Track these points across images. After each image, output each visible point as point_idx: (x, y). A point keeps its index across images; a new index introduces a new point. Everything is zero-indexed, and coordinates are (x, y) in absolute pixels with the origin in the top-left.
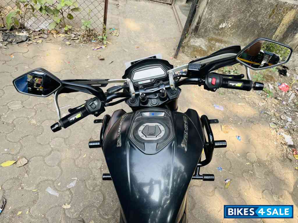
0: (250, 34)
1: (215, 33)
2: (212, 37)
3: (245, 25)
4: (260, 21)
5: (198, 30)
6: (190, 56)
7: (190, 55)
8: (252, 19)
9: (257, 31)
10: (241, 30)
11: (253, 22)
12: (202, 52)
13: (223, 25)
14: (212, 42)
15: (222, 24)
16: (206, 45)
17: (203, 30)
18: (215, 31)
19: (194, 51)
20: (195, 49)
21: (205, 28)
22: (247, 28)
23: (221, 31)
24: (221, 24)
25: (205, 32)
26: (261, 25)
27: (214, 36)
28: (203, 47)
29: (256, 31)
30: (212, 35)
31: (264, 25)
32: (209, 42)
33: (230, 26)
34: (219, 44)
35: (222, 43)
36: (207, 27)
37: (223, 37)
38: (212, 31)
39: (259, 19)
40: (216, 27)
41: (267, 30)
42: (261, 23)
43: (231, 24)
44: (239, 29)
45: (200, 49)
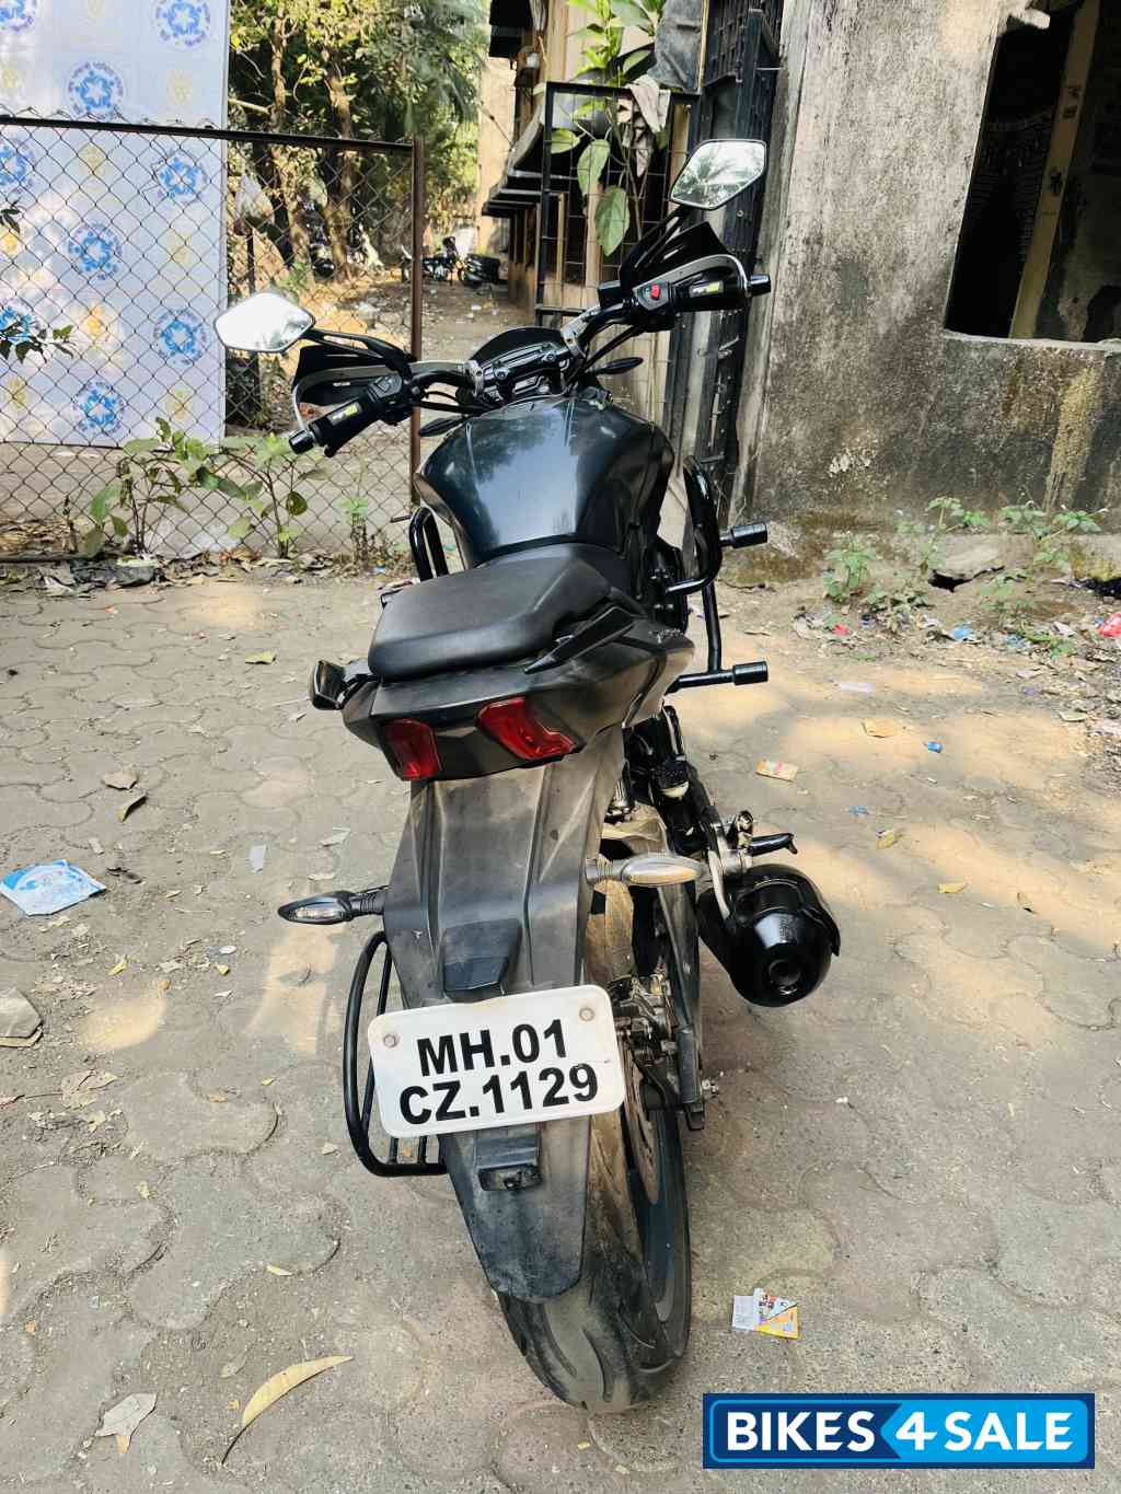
0: (955, 484)
1: (818, 497)
2: (811, 513)
3: (923, 452)
4: (975, 432)
5: (755, 494)
6: (739, 585)
7: (739, 579)
8: (941, 426)
9: (978, 472)
10: (916, 475)
11: (950, 439)
12: (786, 566)
13: (841, 464)
14: (818, 532)
15: (838, 460)
16: (794, 543)
17: (773, 492)
18: (816, 488)
19: (752, 566)
20: (754, 557)
21: (778, 481)
22: (935, 462)
23: (839, 485)
24: (834, 460)
25: (783, 496)
26: (984, 443)
27: (819, 509)
28: (783, 549)
29: (973, 470)
30: (810, 506)
31: (996, 442)
32: (805, 531)
33: (867, 463)
34: (843, 535)
35: (856, 531)
36: (785, 476)
37: (853, 510)
38: (808, 489)
39: (969, 422)
40: (816, 473)
41: (1013, 461)
42: (982, 436)
43: (868, 455)
44: (906, 470)
45: (773, 555)
